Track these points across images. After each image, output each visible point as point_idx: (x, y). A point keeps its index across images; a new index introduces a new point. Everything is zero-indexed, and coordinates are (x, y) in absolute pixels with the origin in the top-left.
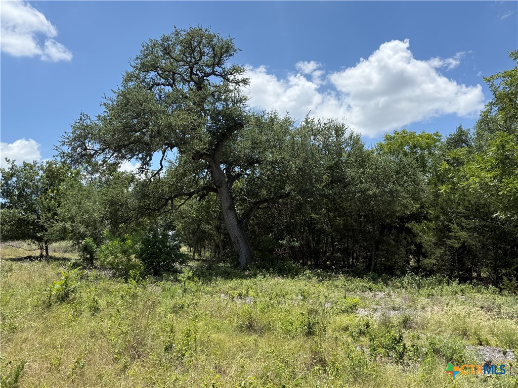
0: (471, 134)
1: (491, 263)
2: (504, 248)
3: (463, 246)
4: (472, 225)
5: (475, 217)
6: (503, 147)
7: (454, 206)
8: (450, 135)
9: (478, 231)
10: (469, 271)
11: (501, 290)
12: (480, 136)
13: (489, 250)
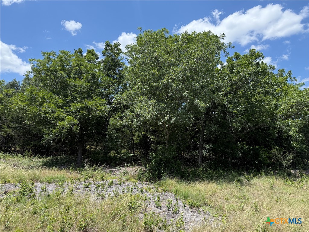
0: (20, 84)
1: (21, 144)
2: (28, 137)
3: (8, 135)
4: (14, 126)
5: (16, 122)
6: (32, 92)
7: (7, 116)
8: (9, 82)
9: (17, 129)
10: (10, 147)
11: (24, 156)
12: (24, 86)
13: (21, 138)
